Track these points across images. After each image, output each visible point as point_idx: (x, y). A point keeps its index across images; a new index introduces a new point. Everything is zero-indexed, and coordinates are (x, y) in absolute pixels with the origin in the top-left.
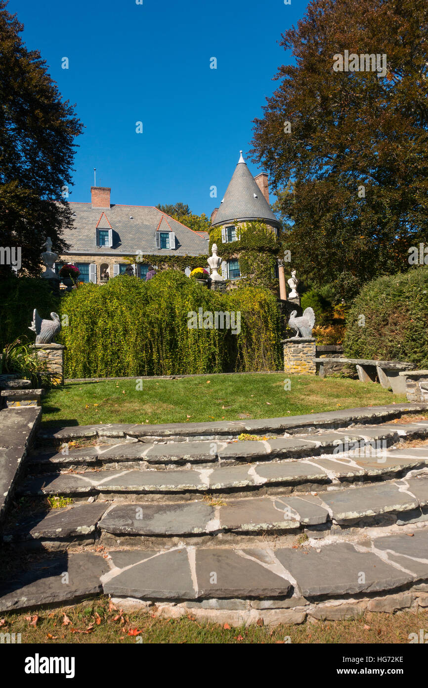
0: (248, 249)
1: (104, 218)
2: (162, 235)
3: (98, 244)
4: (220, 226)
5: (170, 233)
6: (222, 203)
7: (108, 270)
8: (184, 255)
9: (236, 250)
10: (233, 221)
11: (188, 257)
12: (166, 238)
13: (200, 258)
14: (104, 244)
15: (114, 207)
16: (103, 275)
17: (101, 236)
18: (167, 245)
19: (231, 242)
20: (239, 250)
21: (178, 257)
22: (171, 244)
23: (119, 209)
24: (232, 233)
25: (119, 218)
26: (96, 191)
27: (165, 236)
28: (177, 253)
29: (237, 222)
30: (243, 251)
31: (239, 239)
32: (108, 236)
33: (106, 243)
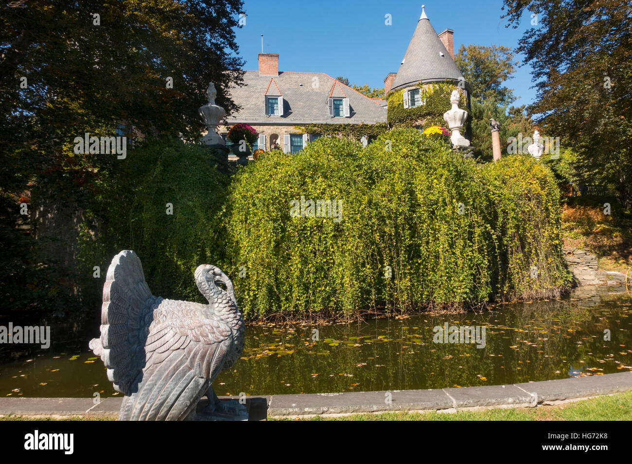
0: (435, 115)
1: (273, 85)
2: (335, 102)
3: (267, 113)
4: (401, 89)
5: (344, 99)
6: (402, 64)
7: (278, 141)
8: (360, 124)
9: (420, 116)
10: (418, 83)
11: (364, 125)
12: (339, 105)
13: (377, 126)
14: (273, 113)
15: (282, 74)
16: (273, 147)
17: (270, 104)
18: (341, 113)
19: (414, 107)
20: (424, 116)
21: (353, 126)
22: (345, 111)
23: (287, 76)
24: (416, 96)
25: (288, 86)
26: (264, 58)
27: (338, 103)
28: (352, 121)
29: (422, 84)
30: (429, 117)
31: (425, 104)
32: (277, 103)
33: (275, 112)
